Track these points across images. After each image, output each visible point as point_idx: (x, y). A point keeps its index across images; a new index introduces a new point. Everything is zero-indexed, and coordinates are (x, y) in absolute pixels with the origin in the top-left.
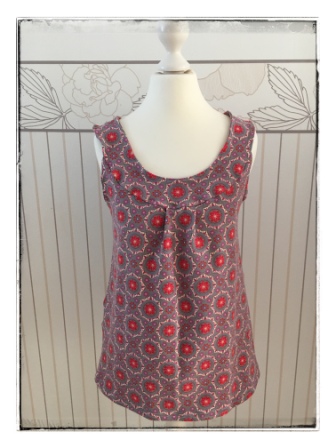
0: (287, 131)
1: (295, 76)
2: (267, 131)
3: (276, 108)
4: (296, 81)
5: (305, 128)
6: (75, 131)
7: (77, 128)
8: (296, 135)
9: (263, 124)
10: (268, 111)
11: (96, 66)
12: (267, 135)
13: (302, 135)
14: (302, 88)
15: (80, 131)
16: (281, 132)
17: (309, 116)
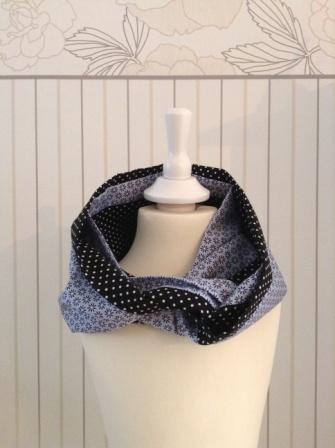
0: (276, 77)
1: (283, 4)
2: (250, 77)
3: (258, 46)
4: (284, 10)
5: (303, 73)
8: (289, 81)
9: (243, 66)
10: (250, 49)
12: (249, 81)
13: (298, 81)
14: (294, 20)
16: (270, 77)
17: (306, 56)
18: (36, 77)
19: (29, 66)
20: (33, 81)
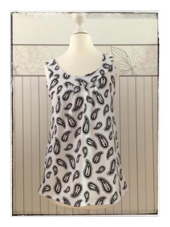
0: (122, 76)
1: (124, 51)
4: (124, 53)
5: (130, 74)
6: (20, 76)
7: (21, 74)
8: (126, 77)
11: (32, 46)
13: (129, 77)
14: (127, 57)
15: (22, 76)
17: (132, 69)
18: (39, 76)
19: (36, 72)
20: (37, 77)
